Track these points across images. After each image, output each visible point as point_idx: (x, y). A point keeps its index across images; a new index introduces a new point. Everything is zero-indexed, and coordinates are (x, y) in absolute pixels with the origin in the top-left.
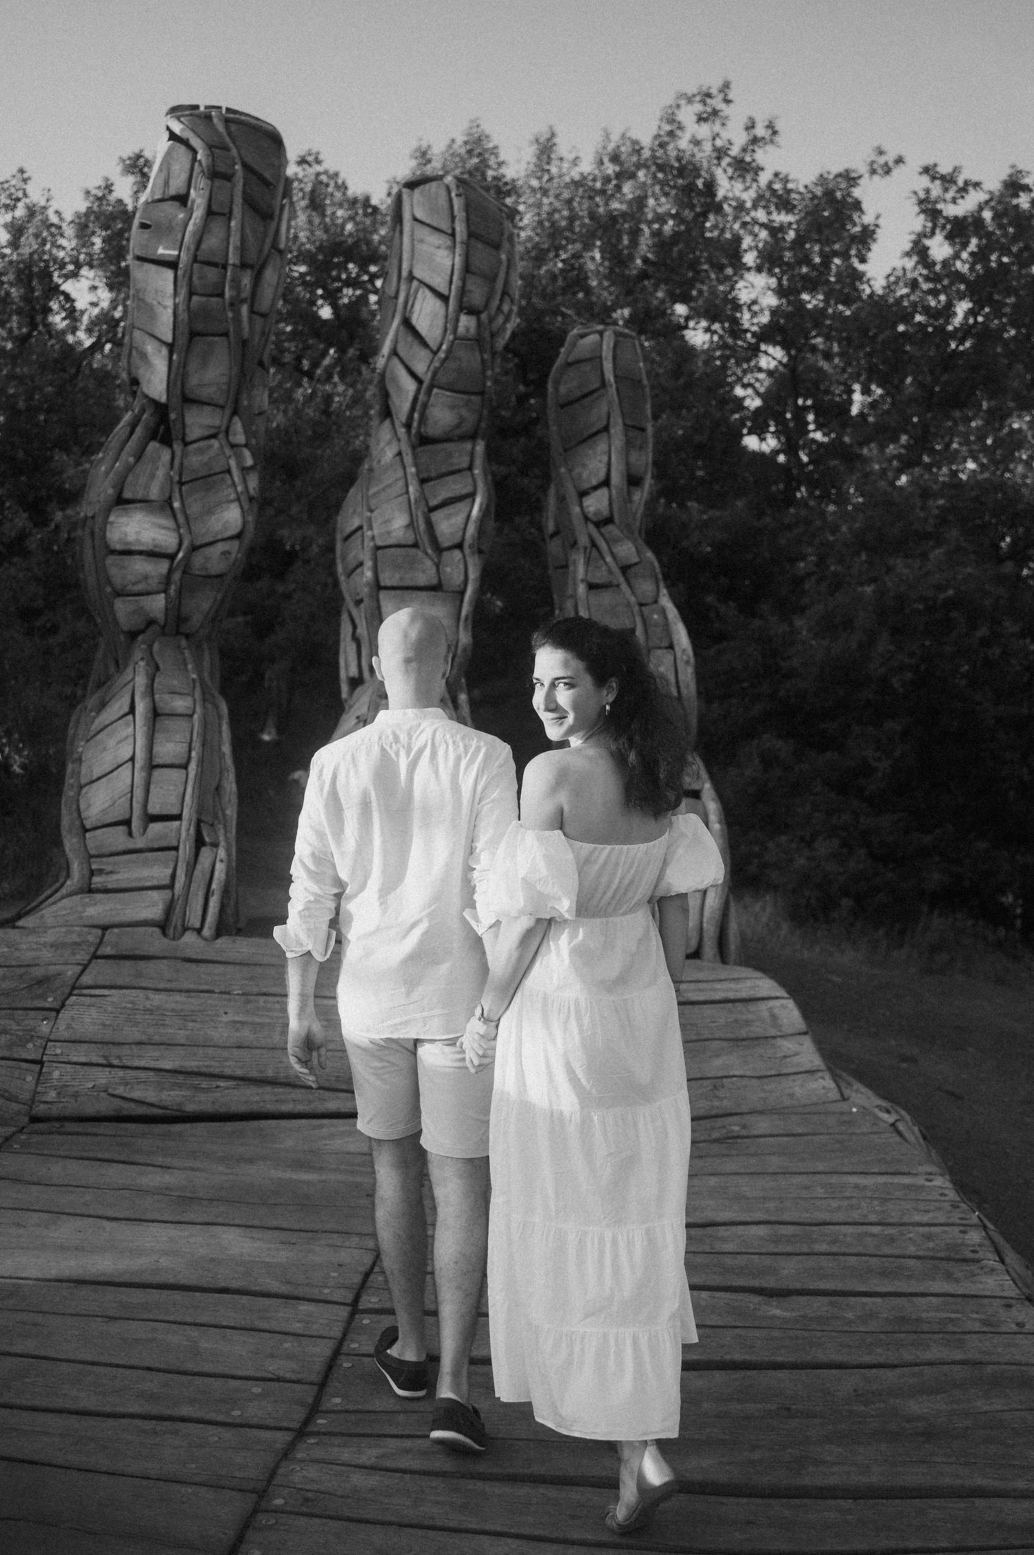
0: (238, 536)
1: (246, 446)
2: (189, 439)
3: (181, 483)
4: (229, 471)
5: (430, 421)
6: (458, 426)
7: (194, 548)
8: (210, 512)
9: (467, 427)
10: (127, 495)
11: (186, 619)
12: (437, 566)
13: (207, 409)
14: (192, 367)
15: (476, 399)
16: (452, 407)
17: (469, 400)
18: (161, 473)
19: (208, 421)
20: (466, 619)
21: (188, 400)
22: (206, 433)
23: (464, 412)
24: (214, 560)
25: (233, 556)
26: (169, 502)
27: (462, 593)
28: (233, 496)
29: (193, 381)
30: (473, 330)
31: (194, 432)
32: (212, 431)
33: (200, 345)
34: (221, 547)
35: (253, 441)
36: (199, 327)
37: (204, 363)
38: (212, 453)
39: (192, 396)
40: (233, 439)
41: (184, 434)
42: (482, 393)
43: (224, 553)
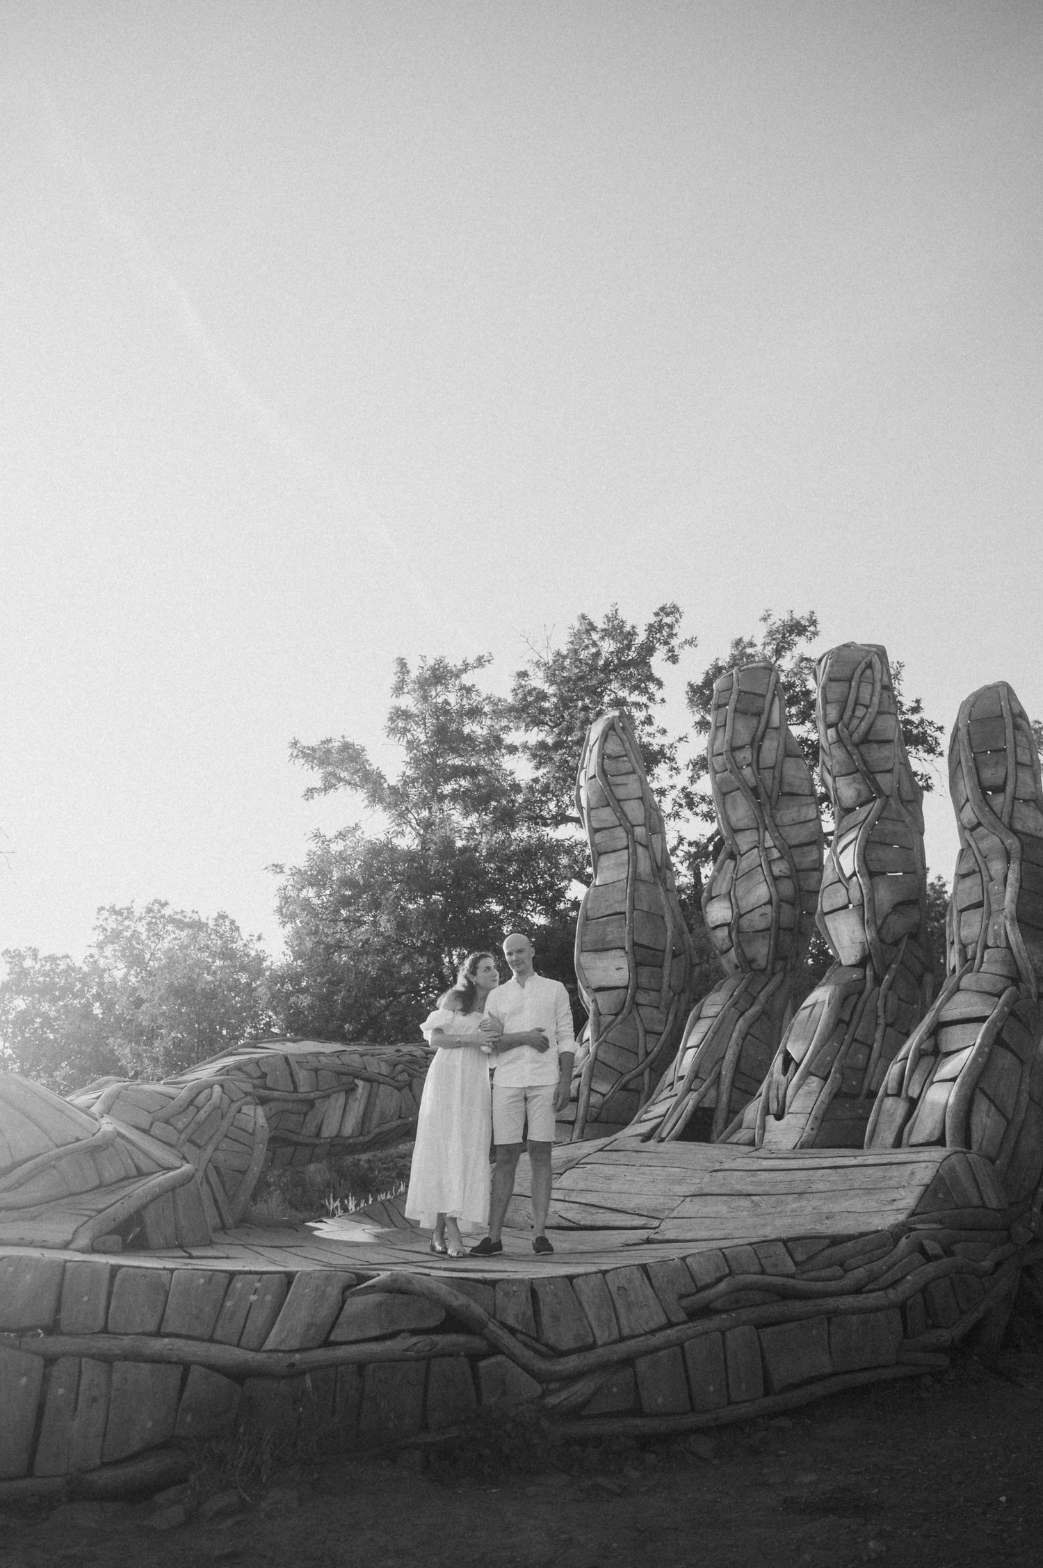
0: (770, 902)
1: (775, 846)
2: (742, 853)
3: (737, 879)
4: (761, 865)
5: (843, 799)
6: (859, 795)
7: (741, 916)
8: (749, 892)
9: (865, 794)
10: (713, 895)
11: (753, 961)
12: (847, 890)
13: (747, 832)
14: (730, 812)
15: (857, 775)
16: (849, 785)
17: (854, 778)
18: (729, 875)
19: (750, 839)
20: (867, 923)
21: (736, 831)
22: (752, 846)
23: (856, 786)
24: (758, 921)
25: (770, 915)
26: (730, 892)
27: (863, 905)
28: (763, 879)
29: (733, 819)
30: (834, 736)
31: (744, 848)
32: (755, 844)
33: (729, 799)
34: (758, 912)
35: (777, 843)
36: (725, 790)
37: (735, 808)
38: (753, 857)
39: (736, 828)
40: (767, 845)
41: (739, 851)
42: (857, 771)
43: (761, 915)
